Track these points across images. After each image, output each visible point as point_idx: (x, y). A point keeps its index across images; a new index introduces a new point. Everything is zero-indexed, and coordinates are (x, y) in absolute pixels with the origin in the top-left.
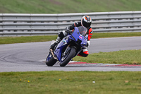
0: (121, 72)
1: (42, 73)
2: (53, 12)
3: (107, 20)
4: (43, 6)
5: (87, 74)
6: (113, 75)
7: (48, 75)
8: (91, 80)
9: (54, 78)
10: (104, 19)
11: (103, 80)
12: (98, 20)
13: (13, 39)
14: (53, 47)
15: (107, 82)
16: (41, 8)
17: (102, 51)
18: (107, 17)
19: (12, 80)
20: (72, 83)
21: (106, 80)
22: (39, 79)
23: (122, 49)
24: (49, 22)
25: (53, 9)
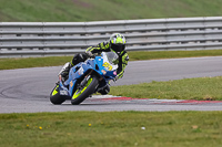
0: (186, 113)
1: (62, 114)
2: (78, 18)
3: (163, 30)
4: (63, 10)
5: (133, 115)
6: (173, 118)
7: (72, 118)
8: (139, 125)
9: (81, 122)
10: (158, 30)
11: (158, 125)
12: (150, 31)
13: (15, 62)
16: (60, 13)
19: (15, 125)
20: (109, 130)
21: (162, 124)
22: (57, 123)
24: (72, 34)
25: (79, 14)
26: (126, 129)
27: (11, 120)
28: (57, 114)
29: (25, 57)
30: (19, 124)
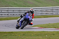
0: (58, 32)
1: (25, 32)
2: (29, 7)
6: (55, 33)
7: (27, 33)
8: (45, 35)
9: (30, 34)
10: (50, 10)
11: (50, 35)
12: (48, 10)
15: (52, 36)
16: (24, 5)
17: (50, 23)
18: (52, 9)
19: (12, 35)
21: (52, 35)
28: (24, 32)
30: (14, 34)
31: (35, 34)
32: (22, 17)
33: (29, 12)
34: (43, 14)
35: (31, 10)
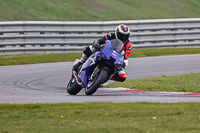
0: (193, 104)
1: (81, 104)
2: (96, 18)
3: (172, 30)
4: (82, 10)
5: (145, 106)
6: (181, 109)
7: (90, 108)
8: (150, 115)
9: (98, 112)
10: (168, 29)
11: (168, 115)
12: (160, 30)
13: (39, 57)
14: (76, 68)
15: (174, 117)
17: (165, 73)
19: (39, 114)
20: (124, 119)
21: (172, 114)
22: (77, 113)
23: (194, 71)
24: (89, 32)
25: (96, 14)
26: (139, 118)
27: (35, 110)
28: (77, 104)
29: (47, 53)
31: (115, 111)
32: (88, 53)
33: (113, 37)
34: (143, 42)
35: (121, 31)
